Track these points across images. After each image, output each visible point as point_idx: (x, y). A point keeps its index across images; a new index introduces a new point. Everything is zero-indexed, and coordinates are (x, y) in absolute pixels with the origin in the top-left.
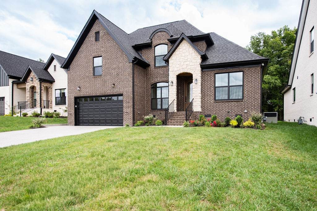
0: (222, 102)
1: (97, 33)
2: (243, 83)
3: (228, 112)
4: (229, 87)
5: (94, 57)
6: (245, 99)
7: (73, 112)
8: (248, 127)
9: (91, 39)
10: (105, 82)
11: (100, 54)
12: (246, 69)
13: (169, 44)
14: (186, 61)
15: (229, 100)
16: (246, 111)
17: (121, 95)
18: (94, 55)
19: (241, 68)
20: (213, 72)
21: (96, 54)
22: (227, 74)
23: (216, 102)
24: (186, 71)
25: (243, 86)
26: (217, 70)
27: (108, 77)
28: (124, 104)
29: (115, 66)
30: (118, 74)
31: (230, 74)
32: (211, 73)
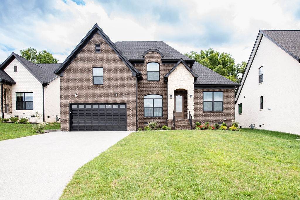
0: (209, 113)
1: (98, 45)
2: (223, 100)
3: (213, 120)
4: (213, 102)
5: (93, 67)
6: (225, 111)
7: (68, 117)
8: (233, 130)
9: (90, 50)
10: (107, 91)
11: (101, 65)
12: (225, 90)
13: (160, 63)
14: (183, 80)
15: (213, 111)
16: (225, 120)
17: (125, 104)
18: (93, 65)
19: (222, 89)
20: (202, 90)
21: (97, 65)
22: (212, 92)
23: (204, 113)
24: (182, 88)
25: (223, 102)
26: (205, 89)
27: (111, 87)
28: (128, 112)
29: (117, 78)
30: (121, 85)
31: (214, 92)
32: (200, 90)
